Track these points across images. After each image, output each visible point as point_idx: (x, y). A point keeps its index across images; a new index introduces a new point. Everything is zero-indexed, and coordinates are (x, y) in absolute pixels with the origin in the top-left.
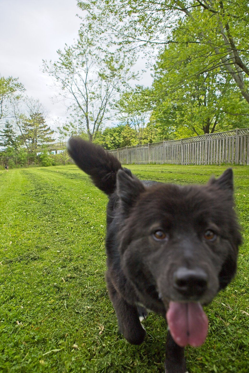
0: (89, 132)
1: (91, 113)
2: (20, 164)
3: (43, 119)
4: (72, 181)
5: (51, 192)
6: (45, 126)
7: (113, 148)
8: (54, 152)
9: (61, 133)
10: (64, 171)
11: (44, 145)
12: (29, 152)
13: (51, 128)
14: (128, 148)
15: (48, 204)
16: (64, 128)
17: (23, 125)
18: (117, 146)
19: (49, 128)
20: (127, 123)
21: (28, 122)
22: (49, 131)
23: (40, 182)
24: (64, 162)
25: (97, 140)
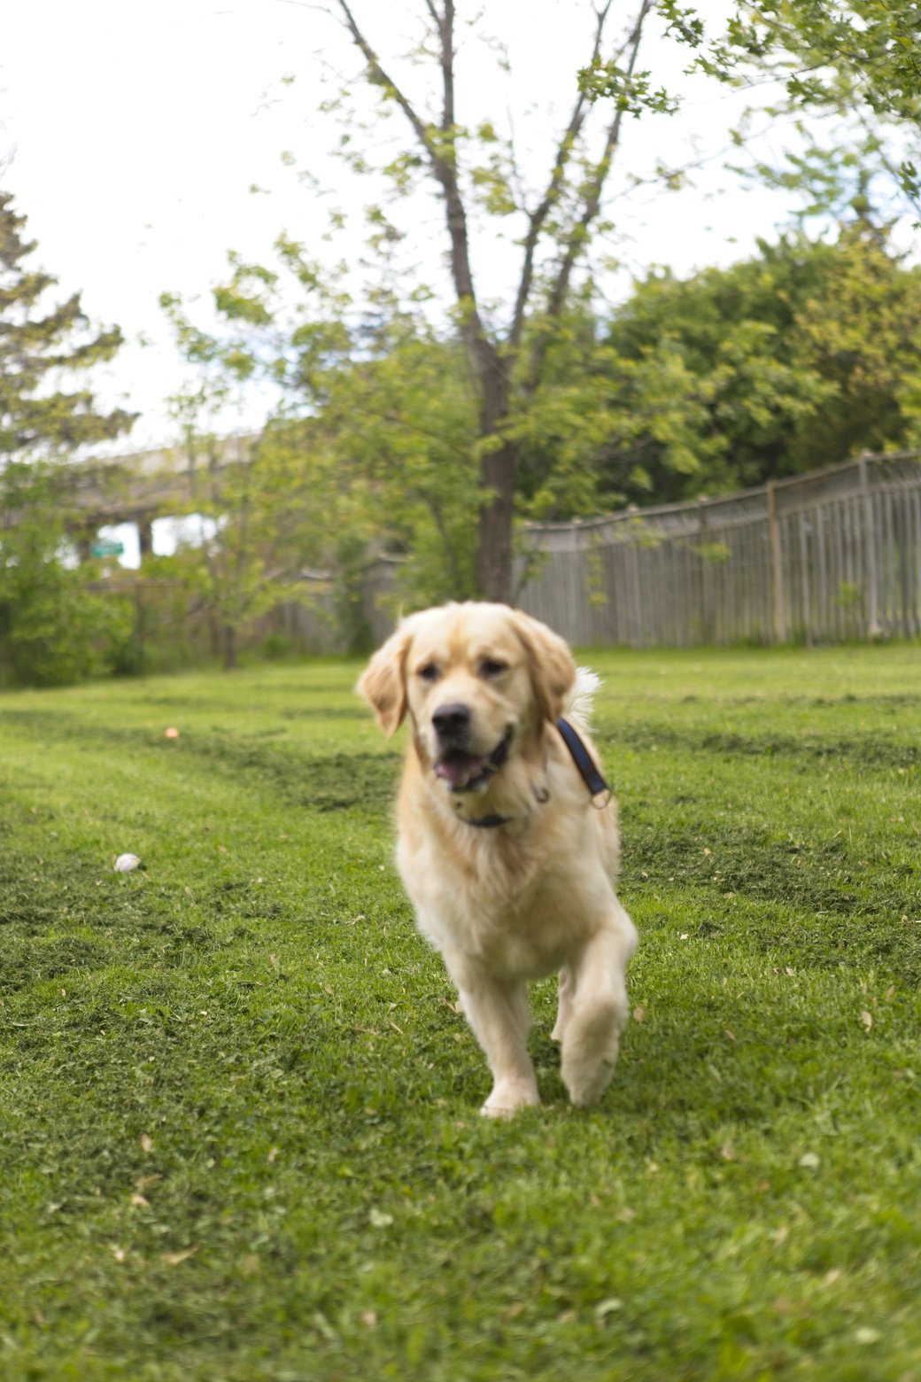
0: (470, 324)
1: (487, 134)
3: (12, 220)
4: (329, 835)
6: (32, 287)
7: (716, 478)
9: (199, 349)
10: (242, 727)
11: (23, 470)
14: (872, 479)
18: (757, 452)
19: (76, 299)
20: (851, 214)
22: (75, 338)
23: (18, 846)
24: (230, 633)
25: (559, 402)
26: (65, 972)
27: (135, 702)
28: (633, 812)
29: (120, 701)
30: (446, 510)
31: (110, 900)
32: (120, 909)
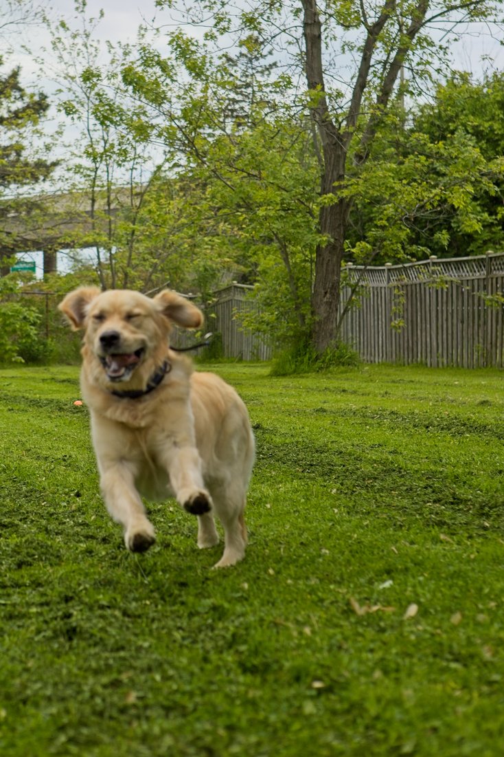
0: (318, 108)
5: (89, 552)
8: (38, 257)
9: (107, 115)
13: (23, 81)
15: (100, 642)
16: (130, 78)
19: (15, 75)
25: (383, 171)
26: (31, 565)
27: (44, 380)
28: (465, 479)
29: (34, 379)
30: (291, 248)
31: (55, 516)
32: (64, 523)
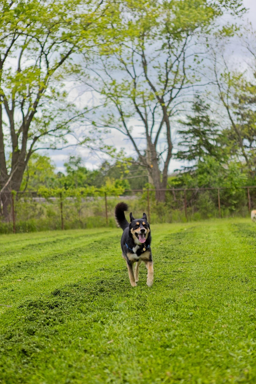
2: (226, 206)
12: (251, 173)
17: (237, 102)
21: (248, 94)
